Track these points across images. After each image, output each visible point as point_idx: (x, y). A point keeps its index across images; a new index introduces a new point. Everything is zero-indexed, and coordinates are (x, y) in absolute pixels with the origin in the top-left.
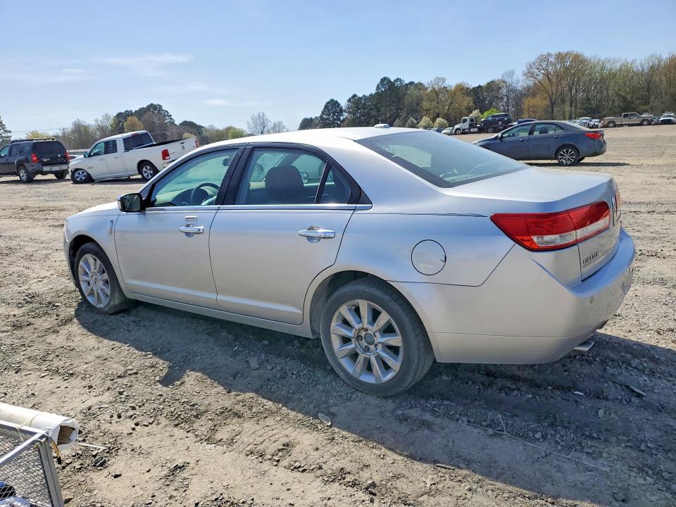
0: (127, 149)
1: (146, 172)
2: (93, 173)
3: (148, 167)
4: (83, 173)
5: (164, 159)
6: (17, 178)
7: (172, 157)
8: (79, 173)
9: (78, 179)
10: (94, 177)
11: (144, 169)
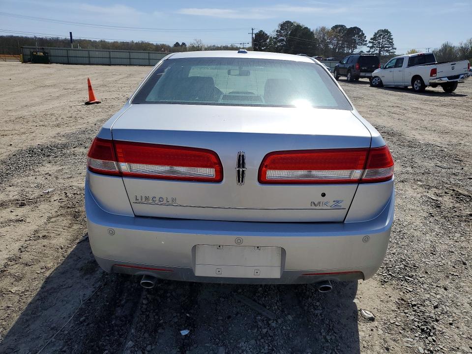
0: (409, 66)
1: (416, 85)
2: (385, 81)
3: (419, 81)
4: (378, 79)
5: (431, 75)
6: (346, 78)
7: (438, 75)
8: (376, 80)
9: (374, 84)
10: (384, 83)
11: (416, 82)
